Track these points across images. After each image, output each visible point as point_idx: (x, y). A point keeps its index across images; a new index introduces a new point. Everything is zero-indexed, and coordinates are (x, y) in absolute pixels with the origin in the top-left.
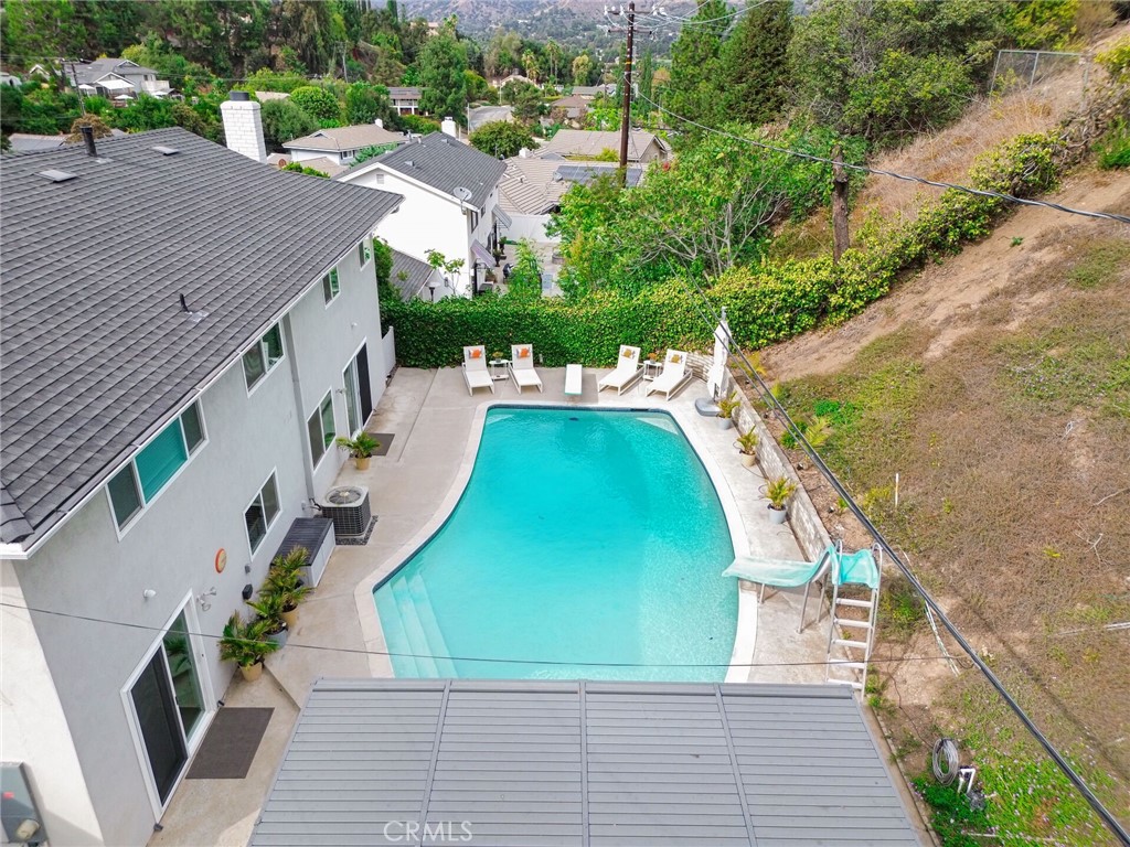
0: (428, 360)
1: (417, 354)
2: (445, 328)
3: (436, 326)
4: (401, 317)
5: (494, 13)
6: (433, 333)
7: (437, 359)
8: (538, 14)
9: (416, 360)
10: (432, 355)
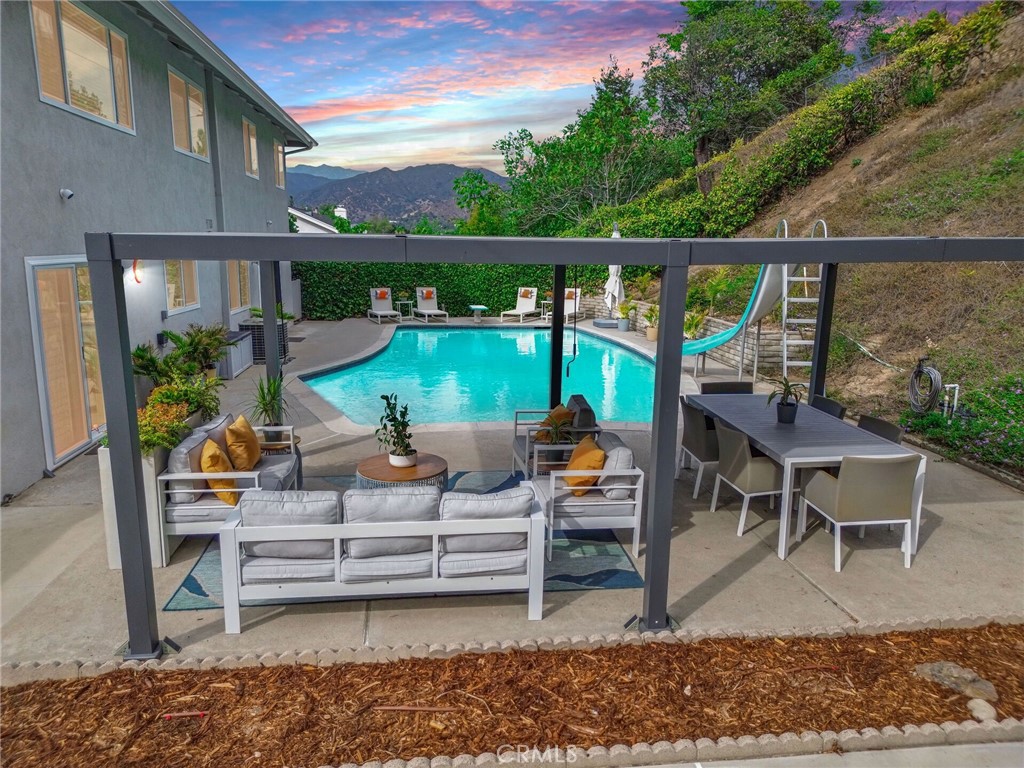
0: (333, 312)
1: (324, 307)
2: (352, 279)
3: (342, 277)
4: (308, 271)
5: (368, 215)
6: (340, 284)
7: (342, 310)
8: (405, 216)
9: (322, 313)
10: (338, 307)
